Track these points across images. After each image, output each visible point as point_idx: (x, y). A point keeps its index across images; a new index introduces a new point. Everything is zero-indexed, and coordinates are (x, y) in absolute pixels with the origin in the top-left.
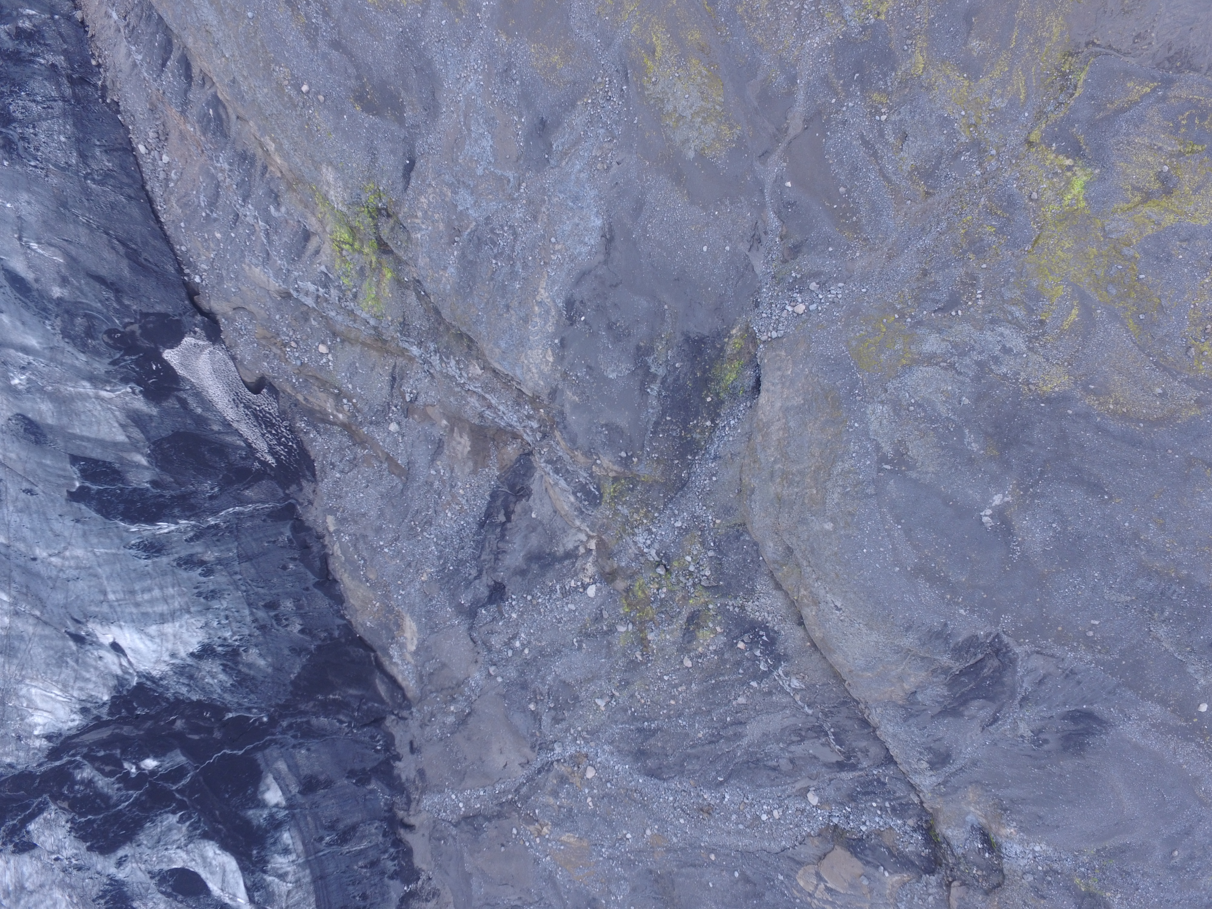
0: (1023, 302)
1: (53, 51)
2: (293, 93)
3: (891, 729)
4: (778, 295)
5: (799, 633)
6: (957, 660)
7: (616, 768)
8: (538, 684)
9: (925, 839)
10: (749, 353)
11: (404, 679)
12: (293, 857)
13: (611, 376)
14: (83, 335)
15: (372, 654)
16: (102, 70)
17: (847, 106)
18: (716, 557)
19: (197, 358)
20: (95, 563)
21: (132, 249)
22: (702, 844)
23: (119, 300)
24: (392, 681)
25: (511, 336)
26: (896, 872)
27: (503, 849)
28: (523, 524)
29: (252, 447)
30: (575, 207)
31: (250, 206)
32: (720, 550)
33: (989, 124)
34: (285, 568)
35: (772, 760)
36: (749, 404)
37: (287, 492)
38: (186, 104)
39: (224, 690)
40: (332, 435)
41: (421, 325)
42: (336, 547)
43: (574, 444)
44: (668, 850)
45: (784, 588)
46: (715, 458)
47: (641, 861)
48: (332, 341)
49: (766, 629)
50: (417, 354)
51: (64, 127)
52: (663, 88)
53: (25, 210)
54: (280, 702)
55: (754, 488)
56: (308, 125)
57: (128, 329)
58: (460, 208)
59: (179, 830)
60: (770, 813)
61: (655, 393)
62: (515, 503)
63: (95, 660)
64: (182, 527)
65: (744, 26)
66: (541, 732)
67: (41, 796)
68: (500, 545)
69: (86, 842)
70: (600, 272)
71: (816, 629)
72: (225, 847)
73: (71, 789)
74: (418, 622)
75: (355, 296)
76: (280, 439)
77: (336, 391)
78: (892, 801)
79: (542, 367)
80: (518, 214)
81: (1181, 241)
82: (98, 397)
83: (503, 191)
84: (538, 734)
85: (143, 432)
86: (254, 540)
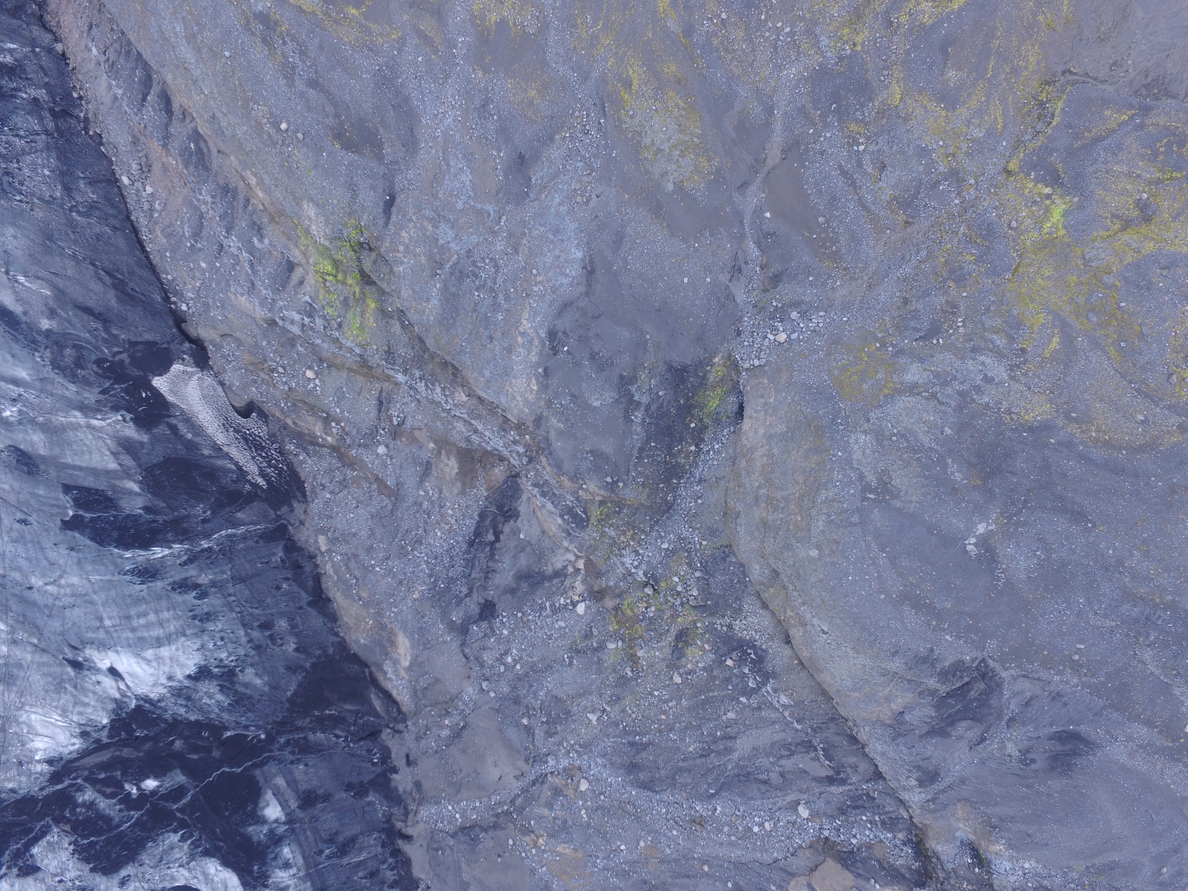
0: (1004, 331)
1: (35, 85)
2: (272, 131)
3: (879, 748)
4: (759, 324)
5: (787, 651)
6: (944, 683)
7: (609, 780)
8: (530, 699)
9: (915, 852)
10: (732, 380)
11: (398, 694)
12: (293, 871)
13: (595, 404)
14: (72, 366)
15: (367, 670)
16: (83, 102)
17: (825, 136)
18: (703, 578)
19: (186, 385)
20: (90, 590)
21: (118, 279)
22: (696, 856)
23: (107, 330)
24: (387, 697)
25: (495, 366)
26: (887, 885)
27: (499, 860)
28: (512, 544)
29: (242, 470)
30: (555, 240)
31: (233, 237)
32: (706, 571)
33: (967, 154)
34: (278, 588)
35: (762, 773)
36: (732, 429)
37: (279, 513)
38: (168, 138)
39: (222, 709)
40: (321, 457)
41: (406, 353)
42: (328, 566)
43: (560, 470)
44: (662, 862)
45: (771, 608)
46: (700, 482)
47: (636, 872)
48: (318, 367)
49: (754, 647)
50: (403, 381)
51: (48, 160)
52: (640, 121)
53: (11, 244)
54: (277, 719)
55: (740, 512)
56: (288, 162)
57: (117, 358)
58: (441, 242)
59: (181, 848)
60: (761, 825)
61: (639, 420)
62: (504, 523)
63: (93, 685)
64: (175, 551)
65: (720, 58)
66: (534, 746)
67: (43, 819)
68: (489, 564)
69: (90, 863)
70: (581, 304)
71: (804, 649)
72: (226, 863)
73: (73, 811)
74: (411, 638)
75: (340, 325)
76: (270, 461)
77: (325, 415)
78: (881, 815)
79: (526, 395)
80: (499, 246)
81: (1162, 269)
82: (89, 426)
83: (484, 224)
84: (531, 747)
85: (134, 460)
86: (248, 561)
